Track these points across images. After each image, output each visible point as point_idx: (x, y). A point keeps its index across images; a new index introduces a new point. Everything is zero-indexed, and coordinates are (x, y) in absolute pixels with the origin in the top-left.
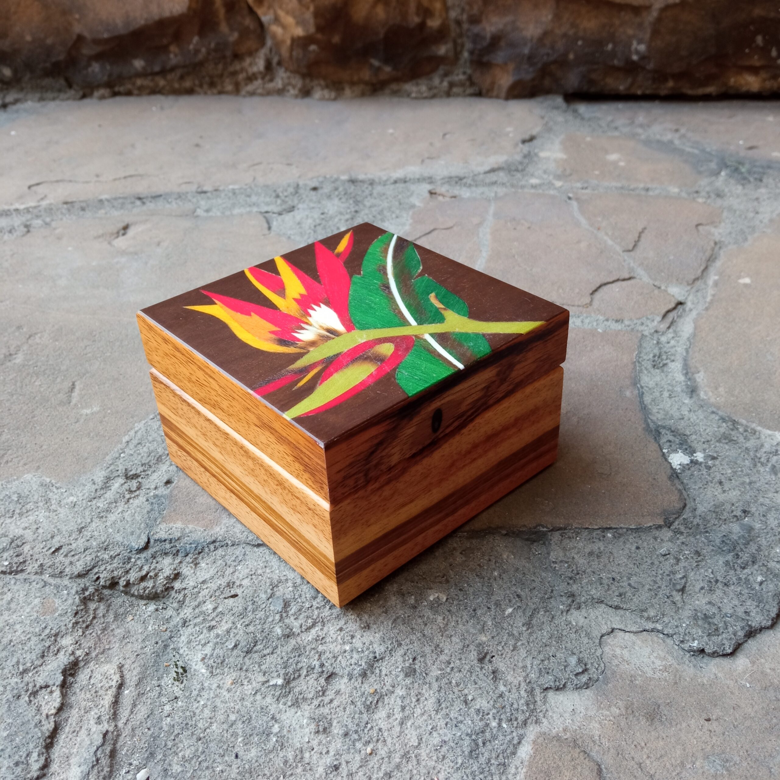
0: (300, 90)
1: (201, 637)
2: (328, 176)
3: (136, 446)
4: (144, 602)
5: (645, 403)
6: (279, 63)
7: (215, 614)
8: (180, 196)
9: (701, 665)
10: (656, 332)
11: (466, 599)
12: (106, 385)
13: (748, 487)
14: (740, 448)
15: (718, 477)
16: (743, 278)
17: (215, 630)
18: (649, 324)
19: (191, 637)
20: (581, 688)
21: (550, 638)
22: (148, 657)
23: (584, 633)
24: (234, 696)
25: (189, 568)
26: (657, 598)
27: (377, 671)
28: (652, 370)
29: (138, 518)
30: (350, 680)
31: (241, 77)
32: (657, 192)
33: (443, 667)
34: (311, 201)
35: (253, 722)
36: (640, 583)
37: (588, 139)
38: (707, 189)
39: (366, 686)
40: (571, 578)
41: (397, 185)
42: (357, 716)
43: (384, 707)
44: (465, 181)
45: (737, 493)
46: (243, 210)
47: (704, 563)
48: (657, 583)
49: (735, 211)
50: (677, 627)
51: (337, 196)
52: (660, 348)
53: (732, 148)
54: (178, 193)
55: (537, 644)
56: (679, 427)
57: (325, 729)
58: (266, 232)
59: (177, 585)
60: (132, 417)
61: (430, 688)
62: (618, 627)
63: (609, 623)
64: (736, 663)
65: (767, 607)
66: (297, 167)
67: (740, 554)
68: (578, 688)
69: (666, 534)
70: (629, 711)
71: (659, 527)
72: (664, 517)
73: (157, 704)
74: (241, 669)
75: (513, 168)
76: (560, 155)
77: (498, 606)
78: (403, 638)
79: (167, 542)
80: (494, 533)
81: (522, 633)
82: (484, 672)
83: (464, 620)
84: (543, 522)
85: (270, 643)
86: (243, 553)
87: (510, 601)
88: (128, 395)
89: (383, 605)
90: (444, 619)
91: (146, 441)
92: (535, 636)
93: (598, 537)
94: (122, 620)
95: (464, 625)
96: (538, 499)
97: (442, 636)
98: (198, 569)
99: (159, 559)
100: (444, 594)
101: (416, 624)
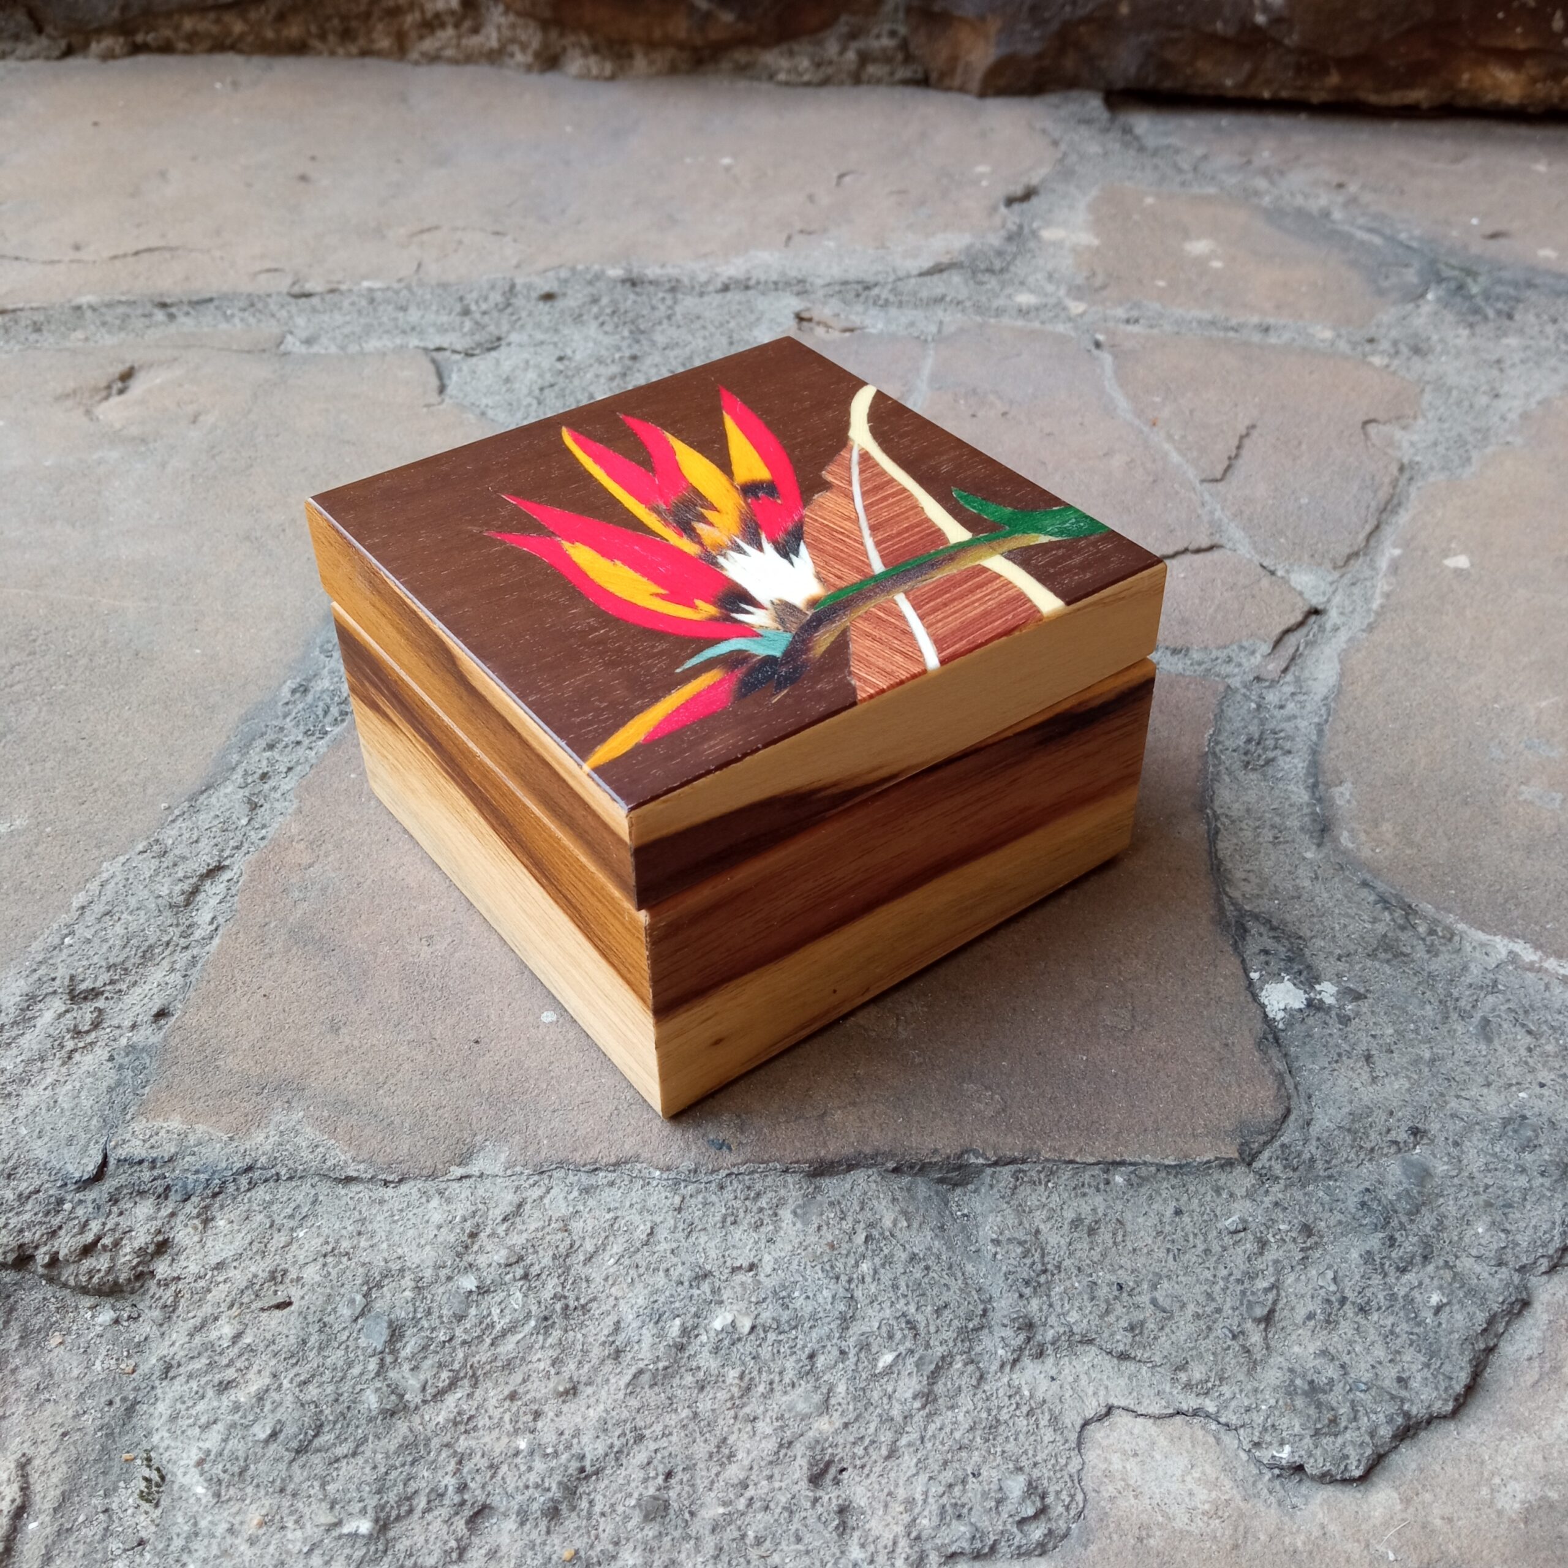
0: (537, 55)
1: (201, 1406)
2: (580, 267)
3: (99, 920)
4: (87, 1301)
5: (1220, 855)
7: (236, 1350)
8: (252, 304)
9: (1294, 1500)
10: (1258, 679)
11: (795, 1327)
12: (48, 765)
13: (1426, 1070)
14: (1417, 973)
15: (1365, 1043)
16: (1455, 555)
17: (232, 1391)
18: (1244, 660)
19: (179, 1406)
20: (1028, 1554)
21: (972, 1429)
22: (88, 1438)
23: (1047, 1416)
24: (262, 1556)
25: (190, 1229)
26: (1211, 1337)
27: (584, 1504)
28: (1241, 774)
29: (86, 1102)
30: (522, 1524)
31: (410, 19)
32: (1286, 336)
33: (732, 1496)
34: (538, 325)
36: (1177, 1298)
37: (1149, 200)
38: (1394, 333)
39: (556, 1539)
40: (1027, 1283)
41: (729, 295)
44: (875, 291)
45: (1401, 1084)
46: (387, 343)
47: (1318, 1253)
48: (1213, 1300)
49: (1450, 390)
50: (1248, 1410)
51: (596, 318)
52: (1262, 722)
53: (1455, 233)
54: (249, 295)
55: (943, 1443)
56: (1288, 917)
58: (434, 398)
59: (162, 1268)
60: (98, 847)
61: (697, 1550)
62: (1123, 1403)
63: (1102, 1393)
64: (1370, 1499)
65: (1447, 1368)
66: (515, 241)
67: (1397, 1235)
68: (1022, 1554)
69: (1242, 1180)
71: (1227, 1164)
72: (1239, 1141)
73: (99, 1556)
74: (282, 1490)
75: (982, 266)
76: (1087, 239)
77: (864, 1347)
78: (648, 1421)
79: (146, 1164)
80: (869, 1167)
81: (912, 1416)
82: (820, 1510)
83: (787, 1380)
84: (977, 1145)
85: (350, 1430)
86: (311, 1199)
87: (891, 1337)
88: (95, 790)
89: (611, 1339)
90: (741, 1377)
91: (123, 907)
92: (938, 1421)
93: (1094, 1183)
94: (39, 1344)
95: (785, 1393)
96: (969, 1087)
97: (736, 1418)
98: (209, 1232)
99: (126, 1205)
100: (747, 1314)
101: (680, 1386)
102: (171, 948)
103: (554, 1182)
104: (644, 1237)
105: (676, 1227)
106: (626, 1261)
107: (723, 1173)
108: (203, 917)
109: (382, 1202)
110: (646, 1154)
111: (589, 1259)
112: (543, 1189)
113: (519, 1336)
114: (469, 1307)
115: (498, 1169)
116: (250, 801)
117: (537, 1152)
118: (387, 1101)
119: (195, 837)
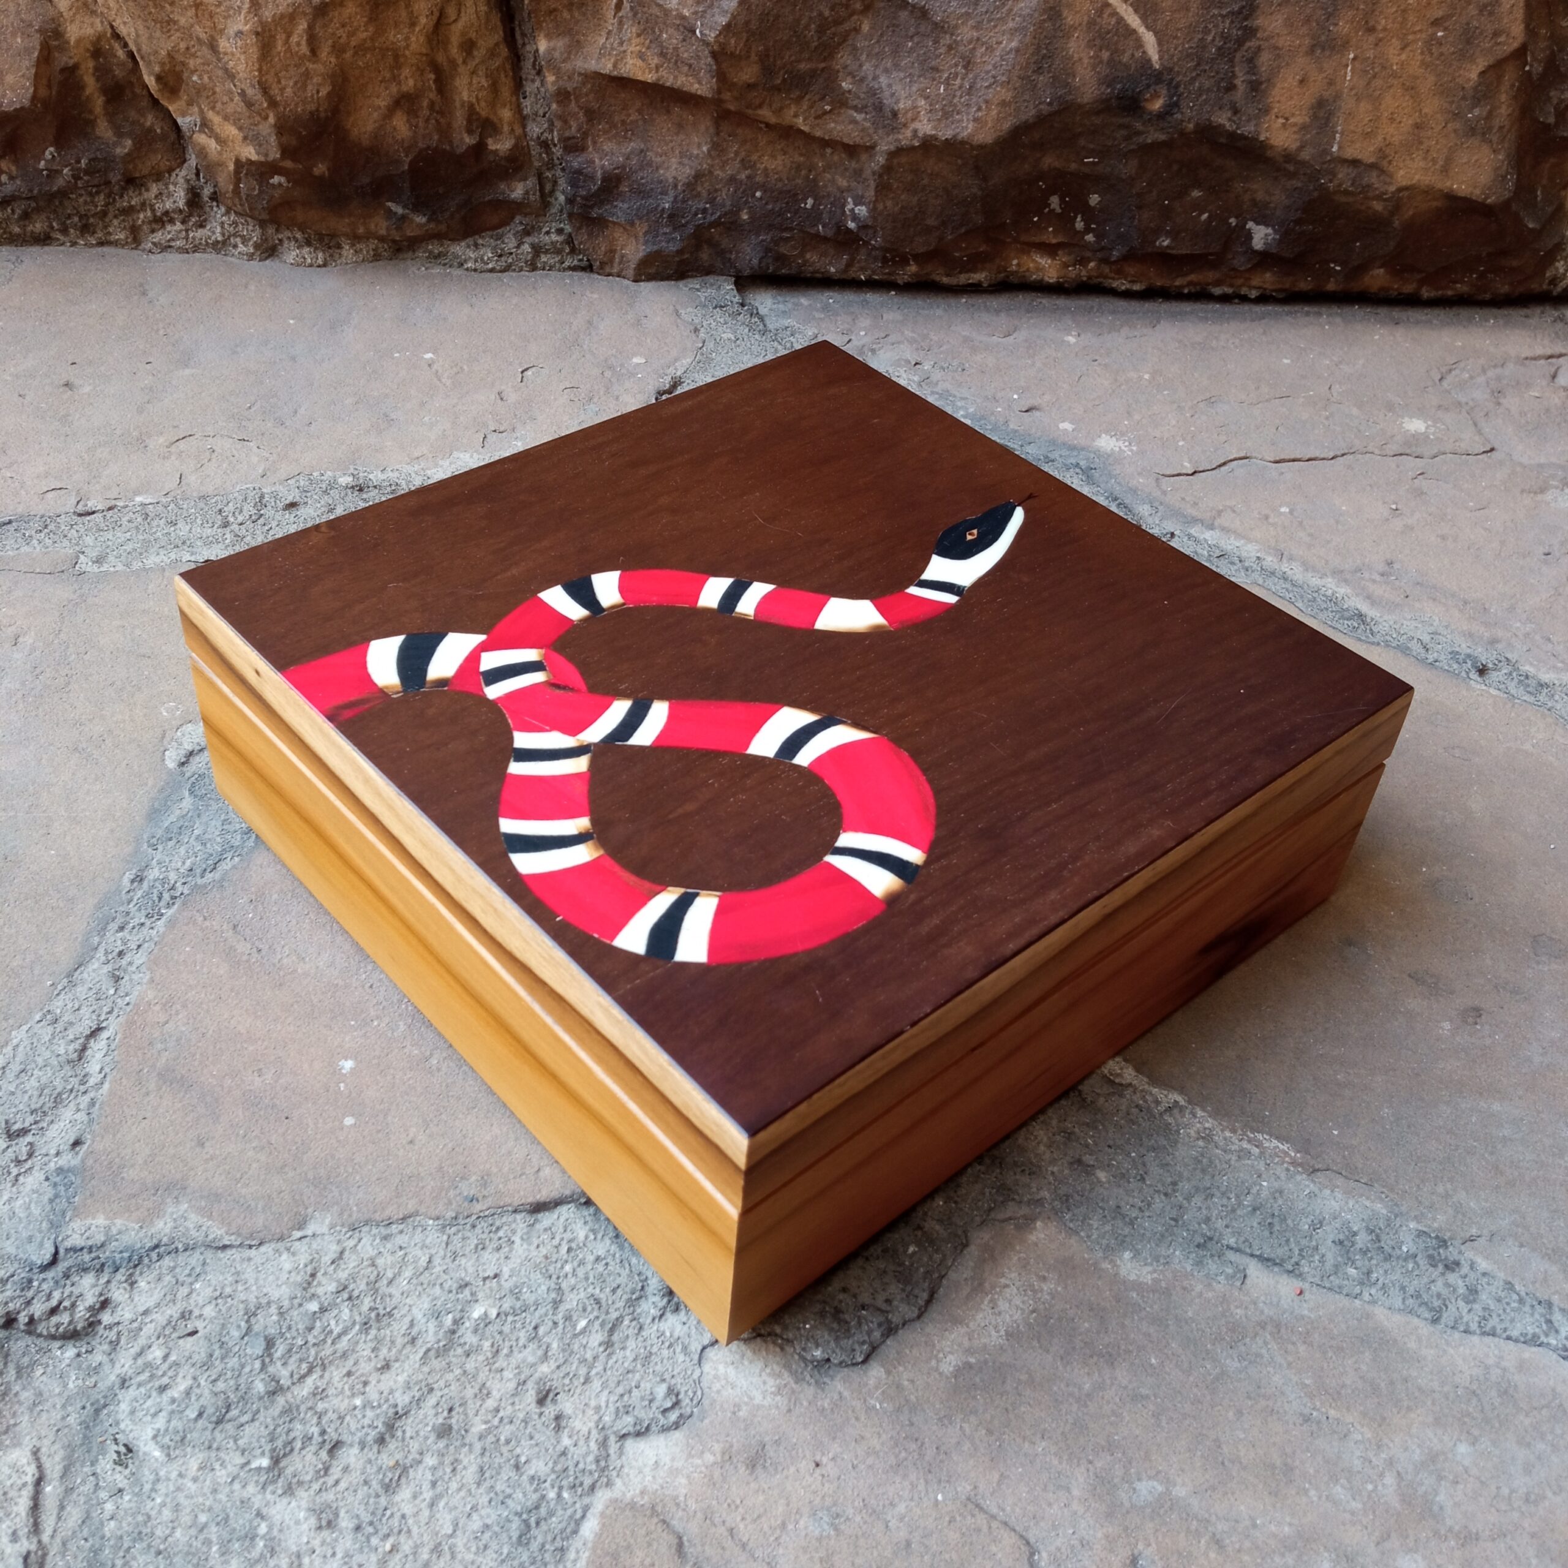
0: (257, 246)
1: (149, 1403)
2: (316, 474)
4: (57, 1344)
6: (215, 198)
7: (167, 1365)
8: (44, 524)
9: (825, 1379)
11: (525, 1311)
17: (169, 1391)
19: (135, 1404)
20: (668, 1429)
21: (635, 1360)
22: (73, 1431)
23: (680, 1347)
24: (202, 1488)
25: (121, 1291)
27: (399, 1433)
29: (36, 1211)
30: (362, 1449)
31: (142, 217)
33: (490, 1417)
35: (231, 1522)
39: (384, 1455)
42: (372, 1500)
43: (408, 1483)
46: (163, 559)
50: (800, 1328)
53: (999, 410)
54: (42, 516)
55: (617, 1371)
57: (329, 1523)
59: (106, 1318)
61: (471, 1451)
64: (868, 1373)
66: (259, 447)
68: (665, 1429)
70: (727, 1457)
73: (94, 1502)
74: (210, 1447)
77: (568, 1318)
78: (436, 1378)
79: (85, 1250)
80: (569, 1202)
81: (598, 1357)
82: (543, 1419)
83: (521, 1344)
85: (249, 1405)
86: (201, 1262)
87: (584, 1310)
89: (408, 1331)
90: (492, 1345)
91: (33, 1066)
92: (614, 1358)
94: (29, 1375)
95: (520, 1352)
97: (490, 1370)
98: (135, 1291)
99: (75, 1278)
100: (494, 1306)
101: (454, 1356)
102: (74, 1094)
103: (363, 1234)
104: (425, 1264)
105: (445, 1256)
106: (414, 1281)
107: (474, 1217)
108: (93, 1068)
109: (249, 1259)
110: (422, 1210)
111: (390, 1282)
112: (356, 1240)
113: (349, 1336)
114: (315, 1322)
115: (325, 1229)
116: (114, 976)
117: (350, 1216)
118: (244, 1191)
119: (76, 1006)
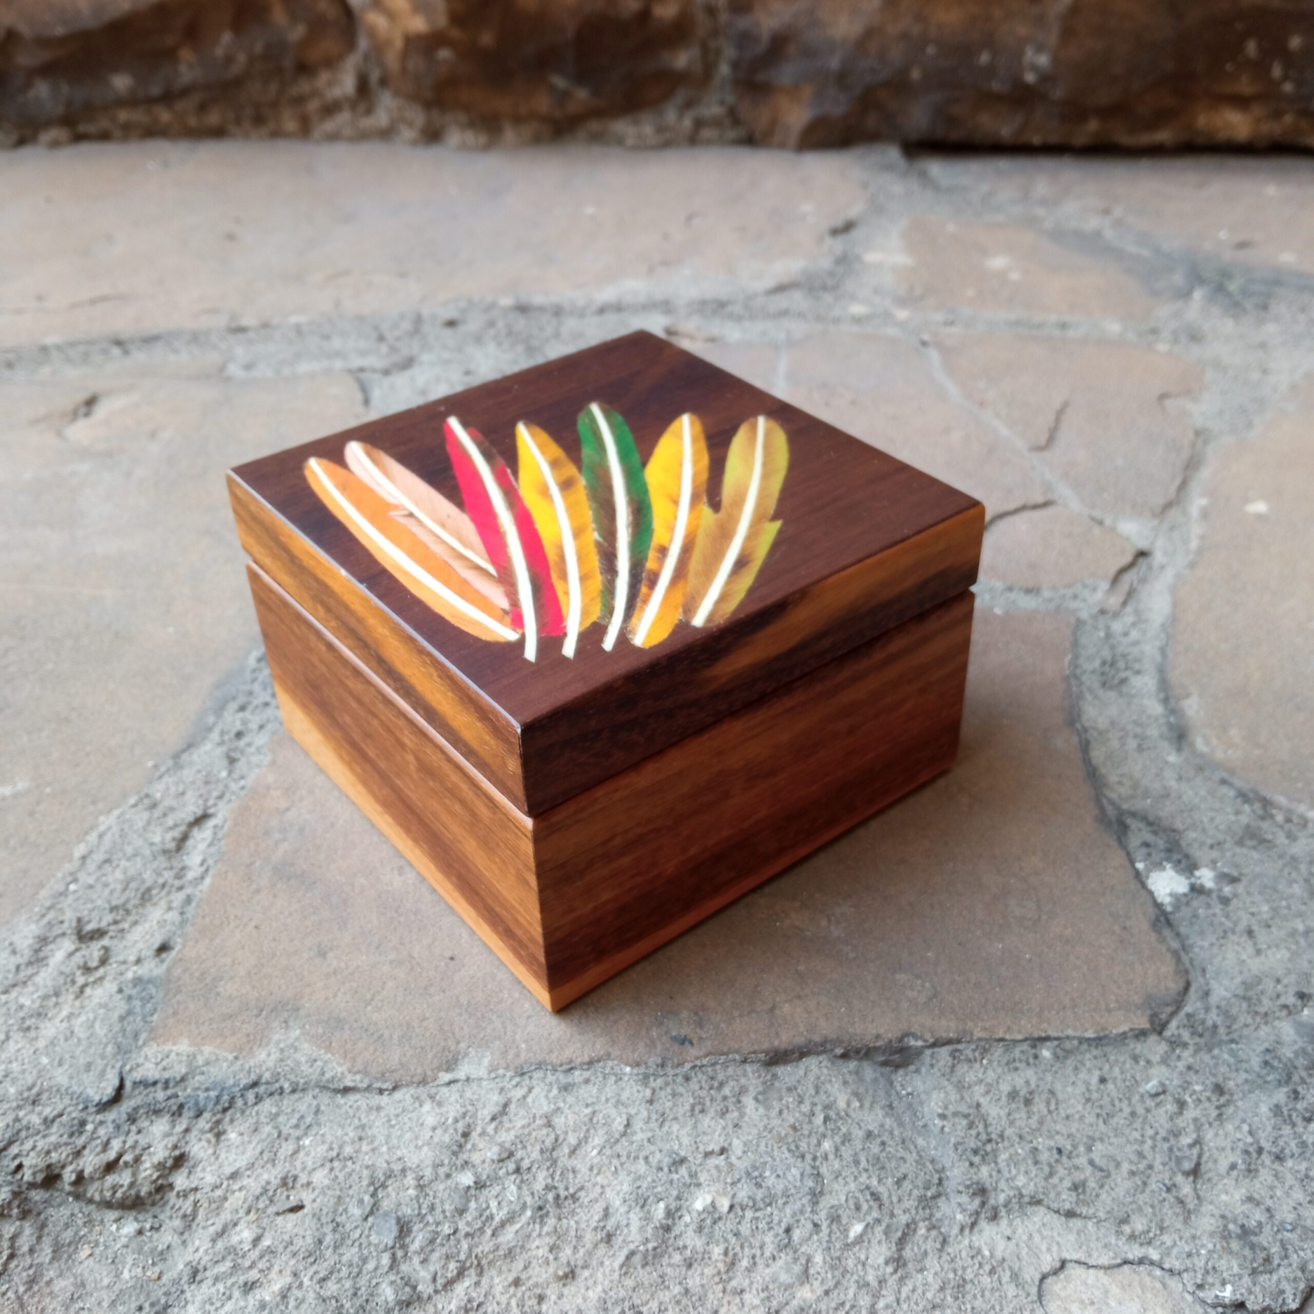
0: (422, 131)
1: (229, 1306)
2: (476, 299)
3: (100, 867)
4: (111, 1215)
5: (1095, 762)
6: (384, 82)
7: (257, 1252)
8: (196, 338)
10: (1103, 612)
11: (770, 1204)
12: (45, 733)
13: (1302, 941)
14: (1281, 857)
15: (1245, 920)
16: (1254, 501)
17: (257, 1291)
18: (1088, 597)
21: (942, 1289)
23: (1008, 1273)
25: (204, 1143)
26: (1148, 1191)
28: (1100, 692)
29: (101, 1031)
31: (313, 105)
32: (1081, 331)
34: (444, 347)
36: (1112, 1158)
37: (951, 228)
38: (1172, 325)
40: (975, 1152)
41: (606, 316)
44: (729, 309)
45: (1282, 954)
46: (315, 366)
47: (1231, 1110)
48: (1144, 1157)
49: (1226, 369)
50: (1189, 1255)
51: (494, 338)
52: (1113, 647)
53: (1207, 245)
54: (193, 332)
55: (917, 1304)
56: (1162, 815)
58: (362, 408)
59: (180, 1180)
60: (94, 802)
62: (1075, 1257)
63: (1055, 1248)
66: (417, 280)
67: (1300, 1089)
69: (1155, 1048)
71: (1141, 1034)
72: (1149, 1012)
75: (817, 284)
76: (902, 259)
78: (645, 1298)
79: (159, 1085)
80: (819, 1054)
81: (885, 1281)
83: (767, 1254)
84: (915, 1029)
86: (313, 1109)
87: (858, 1208)
88: (88, 755)
89: (602, 1224)
90: (726, 1253)
91: (121, 855)
92: (910, 1285)
93: (1024, 1058)
94: (70, 1257)
95: (768, 1266)
96: (901, 977)
97: (724, 1291)
98: (222, 1145)
99: (143, 1123)
100: (725, 1194)
101: (669, 1265)
102: (166, 889)
103: (534, 1082)
104: (621, 1128)
105: (649, 1118)
106: (608, 1152)
107: (688, 1066)
108: (194, 858)
109: (379, 1108)
110: (615, 1052)
111: (573, 1152)
112: (525, 1090)
113: (518, 1226)
114: (468, 1201)
115: (482, 1072)
116: (228, 757)
117: (517, 1055)
118: (375, 1016)
119: (181, 789)
